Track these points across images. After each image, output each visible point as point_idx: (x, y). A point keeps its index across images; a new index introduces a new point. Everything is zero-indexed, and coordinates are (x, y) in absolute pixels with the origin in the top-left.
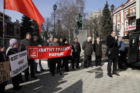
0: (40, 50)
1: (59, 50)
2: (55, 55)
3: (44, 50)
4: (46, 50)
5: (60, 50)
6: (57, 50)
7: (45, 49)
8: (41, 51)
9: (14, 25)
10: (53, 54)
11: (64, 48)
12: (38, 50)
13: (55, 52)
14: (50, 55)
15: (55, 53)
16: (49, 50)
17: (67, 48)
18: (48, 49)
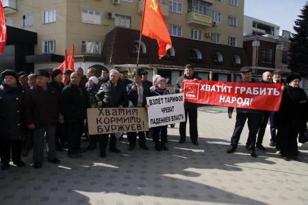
0: (205, 88)
1: (241, 91)
2: (233, 101)
3: (211, 88)
4: (216, 88)
5: (244, 93)
6: (239, 90)
7: (214, 86)
8: (206, 90)
9: (278, 43)
10: (229, 97)
11: (259, 90)
12: (200, 87)
13: (232, 94)
14: (221, 98)
15: (233, 98)
16: (220, 89)
17: (267, 91)
18: (218, 87)
